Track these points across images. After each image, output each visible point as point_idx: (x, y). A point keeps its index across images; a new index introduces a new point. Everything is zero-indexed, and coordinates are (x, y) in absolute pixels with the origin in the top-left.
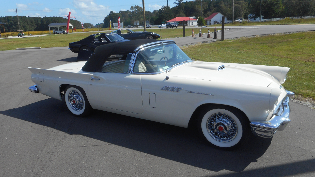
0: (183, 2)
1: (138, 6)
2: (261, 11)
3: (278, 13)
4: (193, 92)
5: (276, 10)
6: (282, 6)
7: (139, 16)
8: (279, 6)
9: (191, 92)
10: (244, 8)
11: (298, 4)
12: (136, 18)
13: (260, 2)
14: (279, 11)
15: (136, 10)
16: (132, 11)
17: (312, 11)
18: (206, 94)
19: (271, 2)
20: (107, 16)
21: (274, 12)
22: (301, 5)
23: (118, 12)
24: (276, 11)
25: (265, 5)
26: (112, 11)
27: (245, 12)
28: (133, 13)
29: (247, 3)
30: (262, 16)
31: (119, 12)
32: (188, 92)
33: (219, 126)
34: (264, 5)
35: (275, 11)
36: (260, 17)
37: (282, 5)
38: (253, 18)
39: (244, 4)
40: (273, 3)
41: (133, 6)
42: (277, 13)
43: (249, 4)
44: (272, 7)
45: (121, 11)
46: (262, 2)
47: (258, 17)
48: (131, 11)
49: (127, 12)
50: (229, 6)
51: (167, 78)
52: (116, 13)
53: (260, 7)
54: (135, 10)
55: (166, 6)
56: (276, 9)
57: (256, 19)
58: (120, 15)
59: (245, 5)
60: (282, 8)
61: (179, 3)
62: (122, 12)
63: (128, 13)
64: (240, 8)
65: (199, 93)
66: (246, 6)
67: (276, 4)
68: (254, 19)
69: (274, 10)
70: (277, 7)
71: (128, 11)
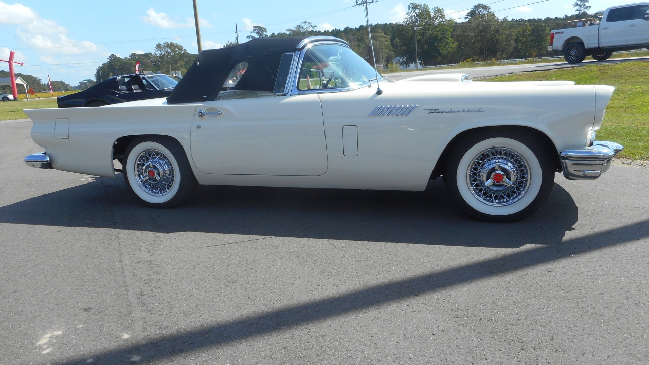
0: (266, 35)
1: (171, 43)
2: (417, 52)
3: (447, 55)
4: (440, 110)
5: (442, 49)
6: (453, 43)
7: (176, 63)
8: (447, 42)
9: (435, 111)
10: (385, 47)
11: (479, 38)
12: (168, 67)
13: (414, 35)
14: (449, 51)
15: (169, 50)
16: (160, 54)
17: (503, 51)
18: (469, 111)
19: (432, 35)
20: (103, 64)
21: (440, 54)
22: (485, 40)
23: (128, 57)
24: (443, 51)
25: (423, 41)
26: (113, 55)
27: (386, 55)
28: (162, 57)
29: (390, 37)
30: (419, 61)
31: (130, 56)
32: (429, 111)
33: (494, 173)
34: (421, 40)
35: (441, 51)
36: (416, 63)
37: (452, 41)
38: (404, 65)
39: (383, 39)
40: (437, 36)
41: (162, 42)
42: (444, 56)
43: (392, 39)
44: (436, 44)
45: (133, 55)
46: (417, 35)
47: (412, 63)
48: (158, 53)
49: (147, 55)
50: (357, 43)
51: (379, 92)
52: (123, 58)
53: (414, 45)
54: (167, 51)
55: (232, 43)
56: (443, 47)
57: (409, 66)
58: (133, 62)
59: (387, 41)
60: (453, 46)
61: (258, 36)
62: (137, 55)
63: (150, 59)
64: (378, 46)
65: (454, 112)
66: (389, 43)
67: (442, 38)
68: (406, 67)
69: (439, 50)
70: (444, 44)
71: (151, 53)
